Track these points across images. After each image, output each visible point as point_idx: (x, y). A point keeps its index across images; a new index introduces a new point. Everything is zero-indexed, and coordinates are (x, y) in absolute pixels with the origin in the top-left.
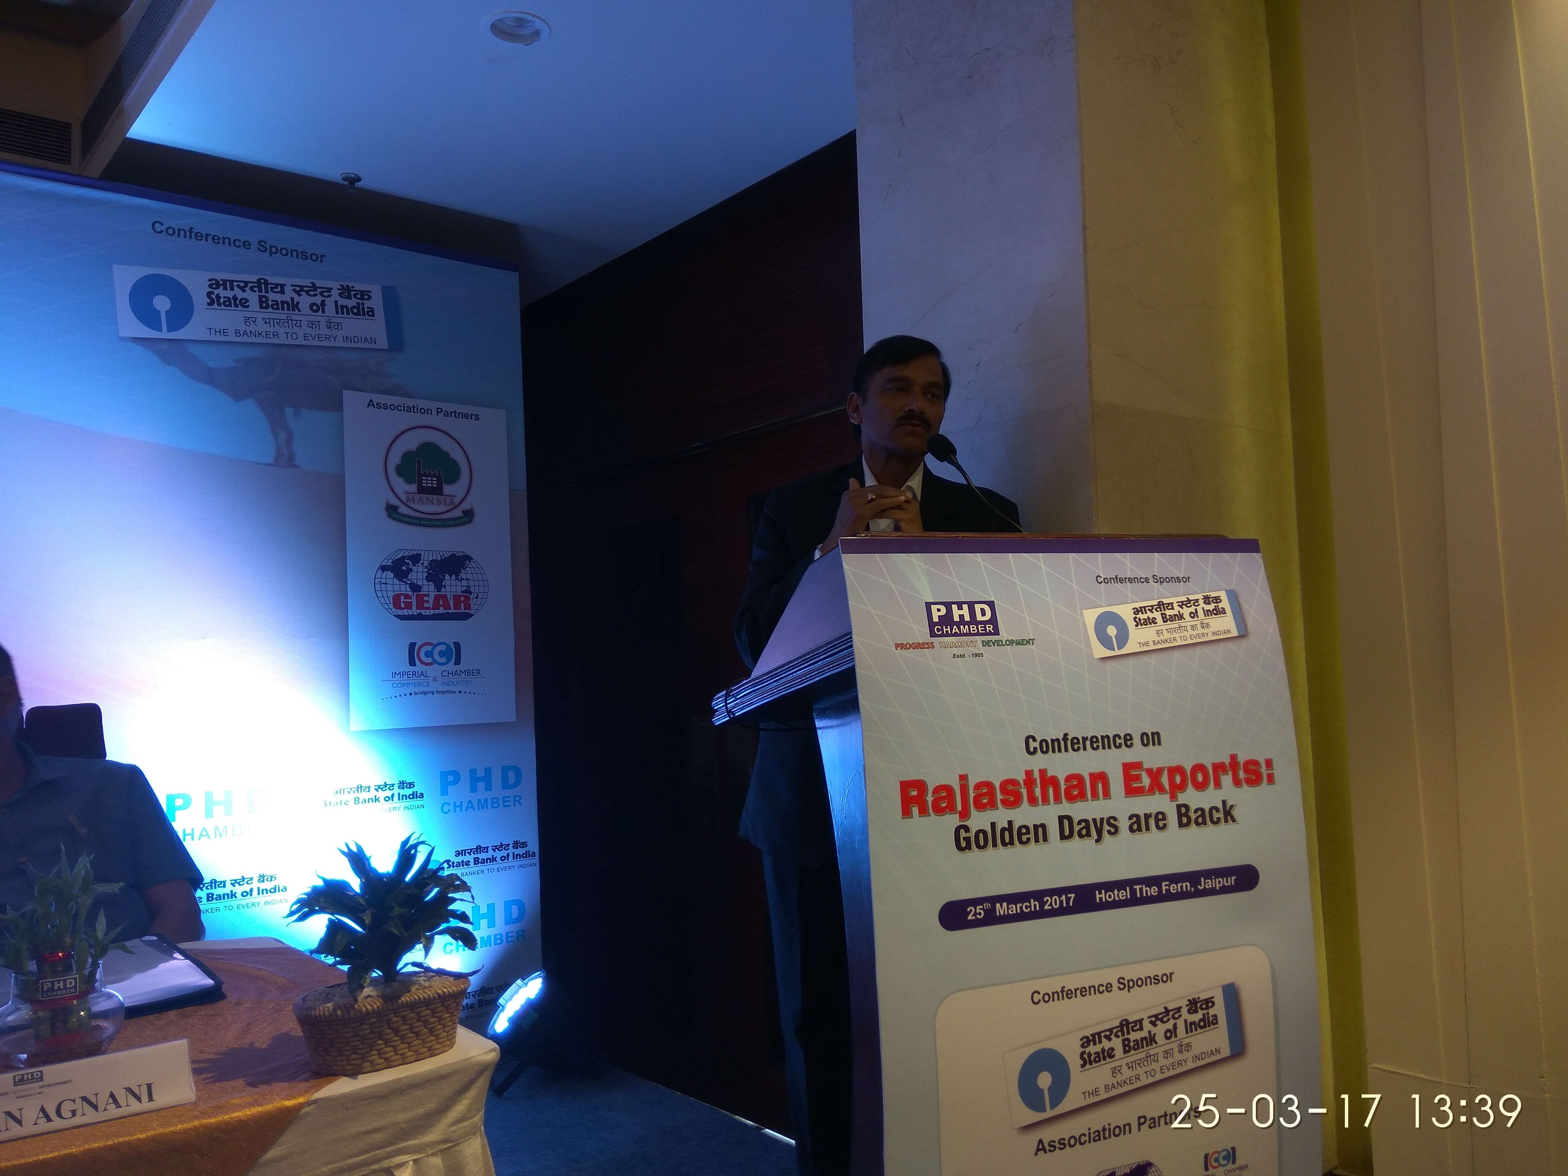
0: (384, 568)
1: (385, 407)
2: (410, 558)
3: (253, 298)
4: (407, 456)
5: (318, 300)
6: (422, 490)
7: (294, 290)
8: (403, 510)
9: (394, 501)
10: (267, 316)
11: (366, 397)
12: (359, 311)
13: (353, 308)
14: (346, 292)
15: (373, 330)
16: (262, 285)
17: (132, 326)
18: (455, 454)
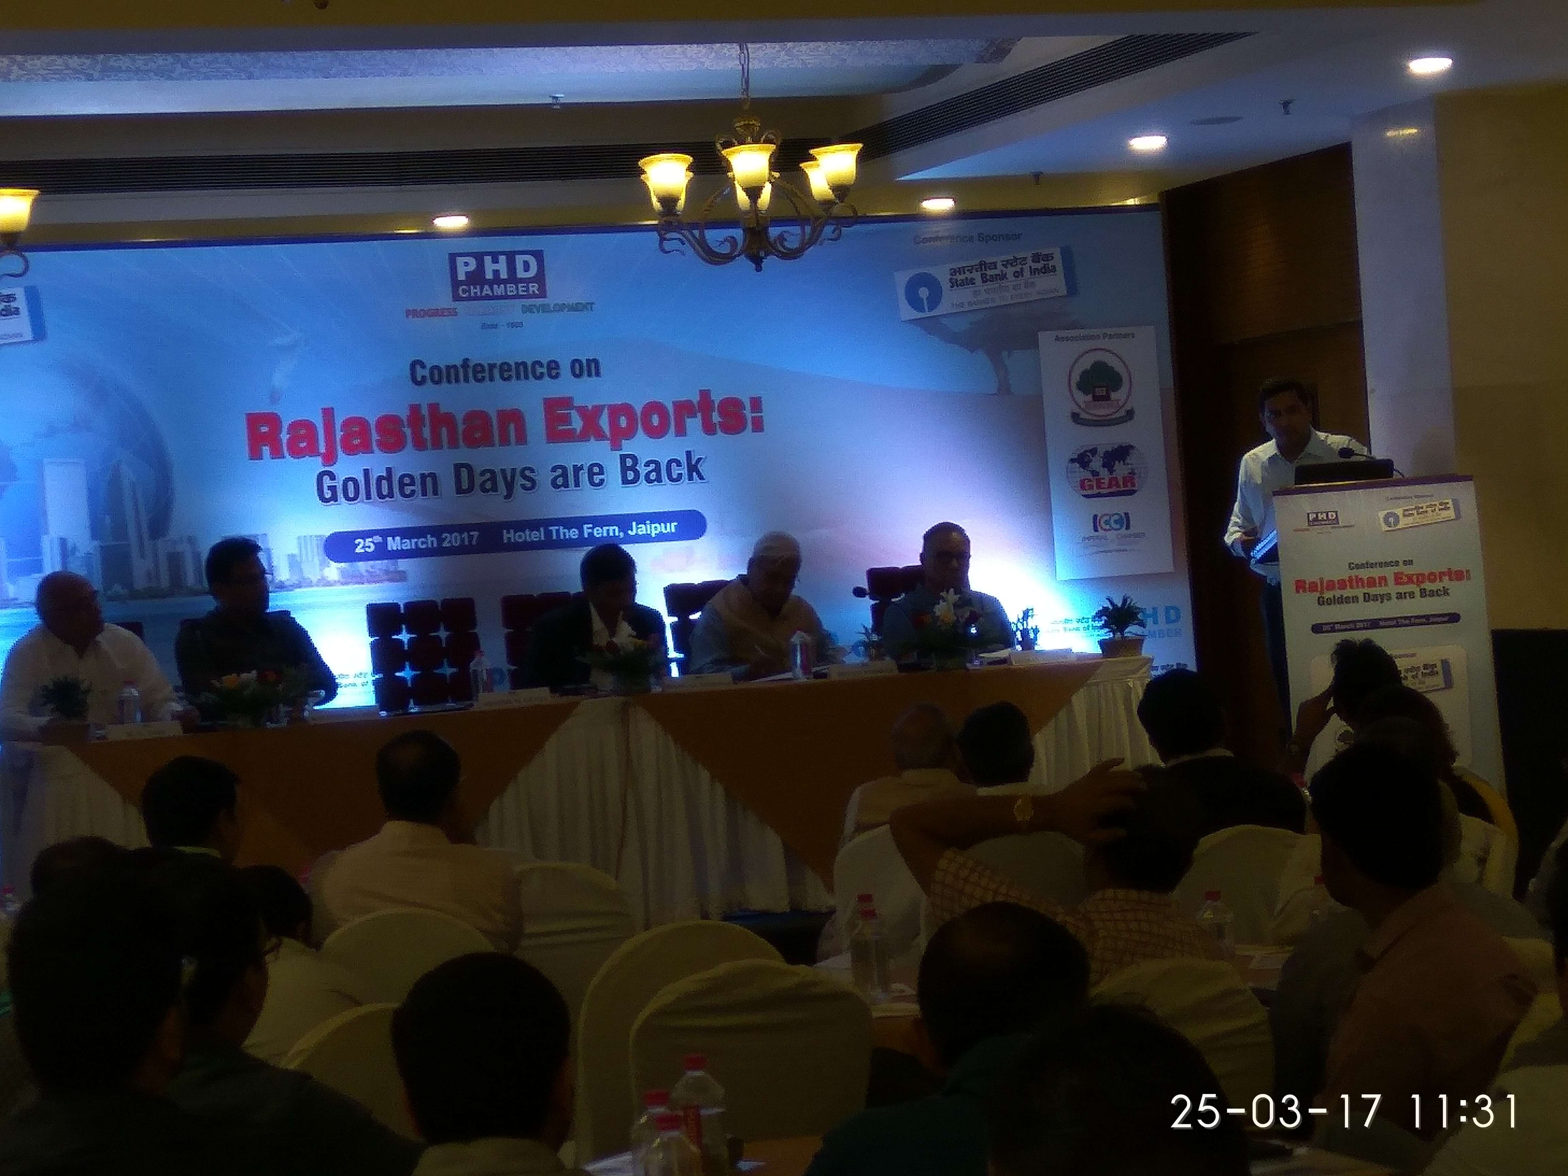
0: (1072, 461)
1: (1067, 339)
2: (1091, 451)
3: (977, 276)
4: (1085, 374)
5: (1018, 268)
6: (1096, 398)
7: (1003, 265)
8: (1083, 415)
9: (1077, 410)
10: (985, 287)
11: (1054, 333)
12: (1046, 270)
13: (1042, 269)
14: (1036, 258)
15: (1056, 283)
16: (983, 265)
17: (908, 312)
18: (1118, 367)
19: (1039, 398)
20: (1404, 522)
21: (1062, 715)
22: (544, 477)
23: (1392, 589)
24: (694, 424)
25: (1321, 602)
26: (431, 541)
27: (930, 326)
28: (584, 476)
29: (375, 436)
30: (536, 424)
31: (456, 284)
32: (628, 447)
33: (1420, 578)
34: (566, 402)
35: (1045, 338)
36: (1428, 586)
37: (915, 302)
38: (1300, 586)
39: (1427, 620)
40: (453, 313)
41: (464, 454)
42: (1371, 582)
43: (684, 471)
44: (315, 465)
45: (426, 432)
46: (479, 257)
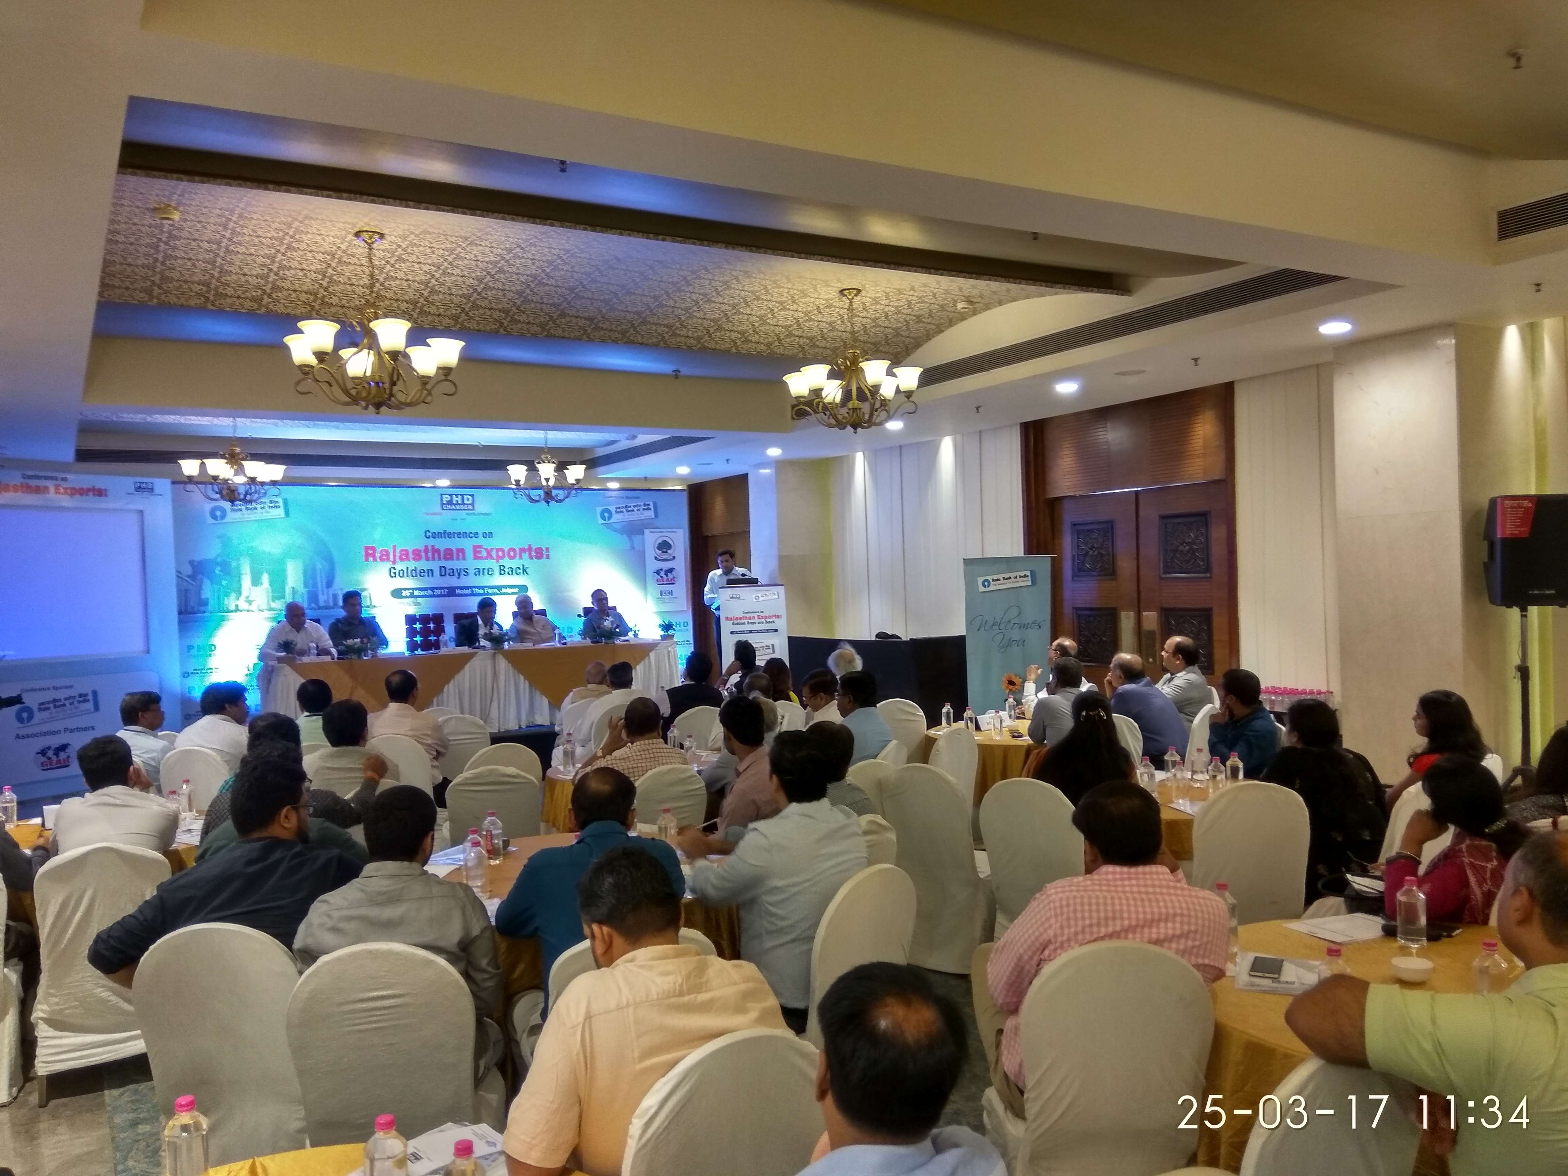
0: (654, 572)
1: (654, 532)
2: (660, 569)
4: (659, 544)
6: (663, 552)
8: (659, 557)
9: (657, 555)
11: (650, 530)
12: (648, 509)
14: (645, 505)
15: (651, 514)
16: (627, 506)
17: (601, 521)
18: (671, 542)
19: (644, 551)
20: (761, 599)
21: (646, 660)
22: (472, 572)
23: (757, 621)
24: (525, 555)
25: (734, 624)
26: (430, 592)
27: (608, 526)
28: (486, 571)
29: (411, 556)
30: (469, 553)
31: (443, 504)
32: (502, 562)
33: (766, 617)
34: (480, 547)
35: (647, 531)
36: (768, 620)
37: (603, 518)
38: (727, 618)
39: (767, 631)
40: (441, 514)
41: (443, 563)
42: (750, 618)
43: (521, 571)
44: (389, 565)
45: (430, 555)
46: (451, 495)
